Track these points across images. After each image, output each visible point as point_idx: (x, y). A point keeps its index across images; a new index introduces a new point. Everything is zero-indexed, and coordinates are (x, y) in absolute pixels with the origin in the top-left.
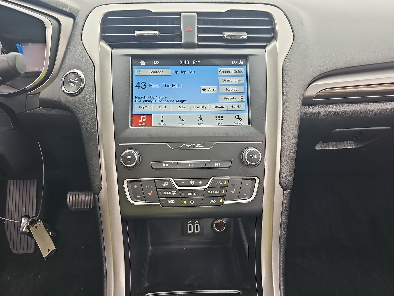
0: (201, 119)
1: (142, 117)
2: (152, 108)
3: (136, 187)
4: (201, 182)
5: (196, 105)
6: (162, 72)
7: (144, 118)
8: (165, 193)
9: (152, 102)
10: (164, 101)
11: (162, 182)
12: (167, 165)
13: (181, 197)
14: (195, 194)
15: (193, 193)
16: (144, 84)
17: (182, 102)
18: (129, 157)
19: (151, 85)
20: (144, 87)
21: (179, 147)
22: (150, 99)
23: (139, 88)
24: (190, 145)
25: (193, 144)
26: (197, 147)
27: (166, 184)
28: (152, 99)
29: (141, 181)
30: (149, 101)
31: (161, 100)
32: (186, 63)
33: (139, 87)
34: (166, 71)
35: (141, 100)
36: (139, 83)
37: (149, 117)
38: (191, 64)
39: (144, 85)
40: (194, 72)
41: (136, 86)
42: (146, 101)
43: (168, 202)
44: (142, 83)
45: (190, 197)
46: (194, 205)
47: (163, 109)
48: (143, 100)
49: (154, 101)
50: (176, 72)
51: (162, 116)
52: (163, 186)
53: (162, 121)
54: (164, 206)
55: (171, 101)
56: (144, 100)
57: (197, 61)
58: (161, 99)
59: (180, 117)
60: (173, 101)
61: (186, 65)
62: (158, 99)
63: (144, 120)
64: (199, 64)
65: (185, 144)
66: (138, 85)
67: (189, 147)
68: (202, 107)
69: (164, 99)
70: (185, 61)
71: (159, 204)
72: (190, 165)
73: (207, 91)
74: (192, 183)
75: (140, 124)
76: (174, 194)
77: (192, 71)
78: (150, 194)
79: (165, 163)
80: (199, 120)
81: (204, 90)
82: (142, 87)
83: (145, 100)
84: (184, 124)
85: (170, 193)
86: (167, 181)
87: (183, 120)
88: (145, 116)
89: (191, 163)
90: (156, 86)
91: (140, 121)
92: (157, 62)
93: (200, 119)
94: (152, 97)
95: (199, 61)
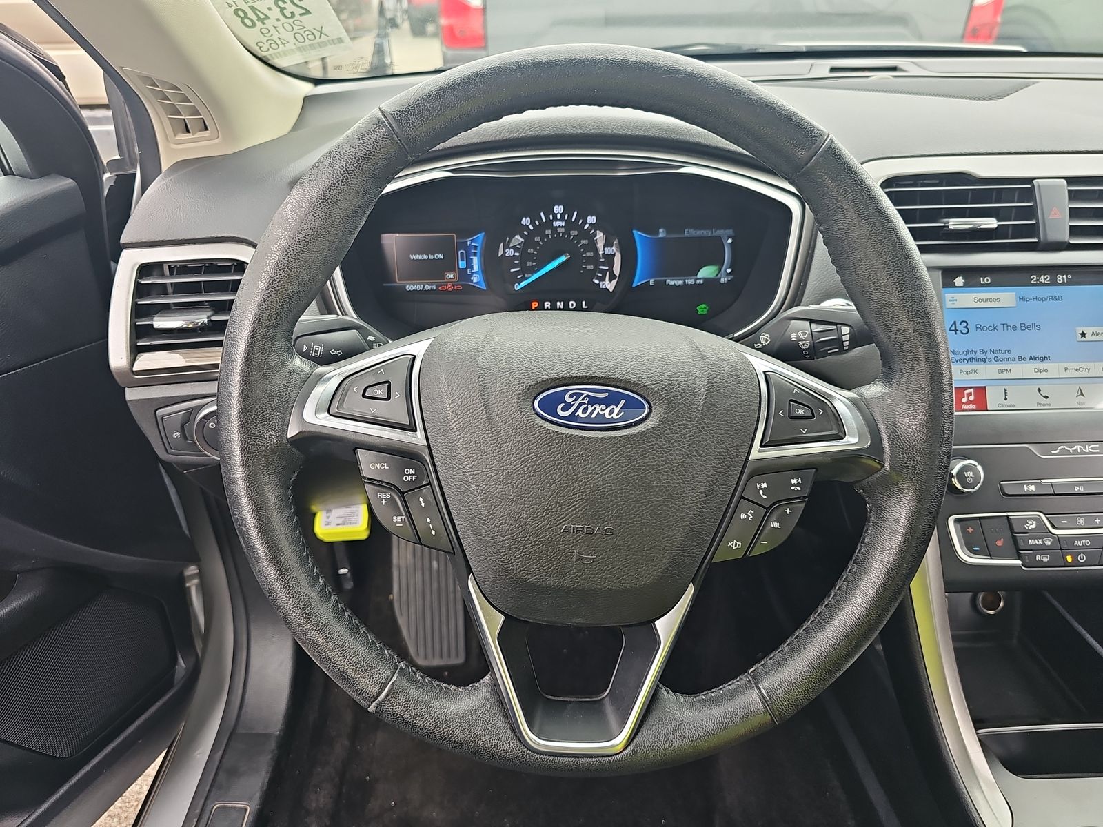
0: (1082, 394)
1: (966, 392)
2: (985, 372)
3: (970, 530)
4: (1098, 521)
5: (1070, 365)
6: (998, 300)
7: (970, 394)
8: (1031, 542)
9: (984, 361)
10: (1008, 359)
11: (1025, 521)
12: (1032, 488)
13: (1061, 549)
14: (1088, 543)
15: (1084, 541)
16: (965, 324)
17: (1043, 359)
18: (969, 474)
19: (979, 327)
20: (965, 331)
21: (1053, 452)
22: (979, 356)
23: (956, 333)
24: (1073, 449)
25: (1079, 446)
26: (1087, 451)
27: (1032, 525)
28: (983, 356)
29: (980, 518)
30: (977, 360)
31: (1002, 356)
32: (1043, 281)
33: (956, 330)
34: (1006, 297)
35: (963, 357)
36: (955, 323)
37: (981, 391)
38: (1054, 283)
39: (965, 327)
40: (1060, 298)
41: (950, 330)
42: (971, 359)
43: (1037, 558)
44: (960, 324)
45: (1078, 548)
46: (1085, 564)
47: (1005, 375)
48: (965, 357)
49: (987, 360)
50: (1026, 300)
51: (1005, 390)
52: (1027, 528)
53: (1006, 399)
54: (1030, 565)
55: (1021, 359)
56: (967, 357)
57: (1065, 276)
58: (1000, 356)
59: (1039, 390)
60: (1025, 359)
61: (1045, 284)
62: (996, 355)
63: (972, 398)
64: (1069, 283)
65: (1062, 447)
66: (953, 328)
67: (1071, 451)
68: (1081, 369)
69: (1007, 355)
70: (1042, 277)
71: (1019, 562)
72: (1077, 489)
73: (1088, 337)
74: (1081, 521)
75: (964, 407)
76: (1048, 543)
77: (1057, 298)
78: (999, 543)
79: (1028, 484)
80: (1077, 396)
81: (1083, 335)
82: (961, 331)
83: (971, 357)
84: (1049, 405)
85: (1040, 541)
86: (1034, 519)
87: (1046, 397)
88: (972, 390)
89: (1079, 484)
90: (988, 328)
91: (964, 400)
92: (988, 280)
93: (1080, 393)
94: (982, 351)
95: (1070, 276)
